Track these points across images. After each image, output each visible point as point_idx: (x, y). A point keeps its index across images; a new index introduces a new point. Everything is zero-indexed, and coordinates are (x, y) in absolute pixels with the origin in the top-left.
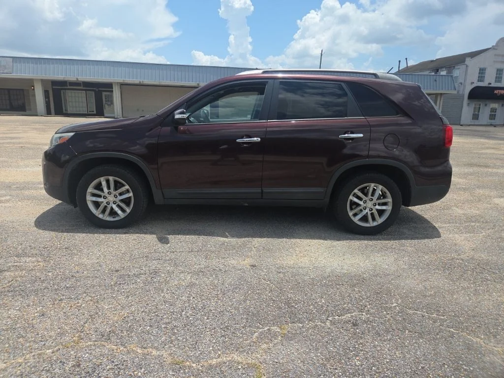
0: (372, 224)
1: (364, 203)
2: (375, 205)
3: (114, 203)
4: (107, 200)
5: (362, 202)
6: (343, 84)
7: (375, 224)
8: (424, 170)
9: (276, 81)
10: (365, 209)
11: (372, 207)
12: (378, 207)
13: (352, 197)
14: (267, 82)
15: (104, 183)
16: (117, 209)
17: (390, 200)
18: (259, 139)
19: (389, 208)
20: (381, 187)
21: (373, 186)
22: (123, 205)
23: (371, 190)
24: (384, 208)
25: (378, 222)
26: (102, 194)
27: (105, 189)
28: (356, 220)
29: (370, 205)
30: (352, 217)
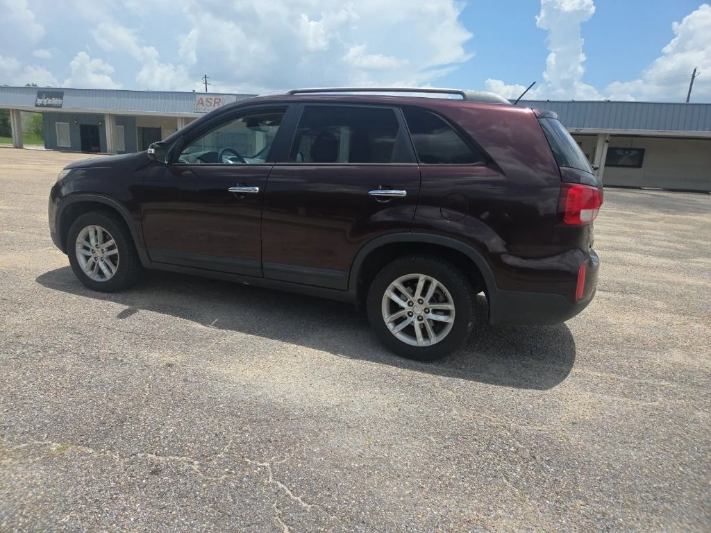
0: (420, 342)
1: (409, 305)
2: (427, 311)
3: (102, 259)
4: (94, 255)
5: (407, 303)
6: (396, 109)
7: (426, 343)
8: (511, 260)
9: (300, 105)
10: (411, 316)
12: (432, 316)
14: (287, 107)
15: (92, 234)
16: (103, 268)
17: (451, 307)
18: (257, 189)
19: (450, 320)
20: (435, 283)
21: (422, 278)
22: (109, 263)
23: (421, 285)
24: (442, 318)
25: (430, 340)
26: (89, 246)
27: (93, 241)
28: (396, 331)
29: (418, 310)
30: (390, 326)
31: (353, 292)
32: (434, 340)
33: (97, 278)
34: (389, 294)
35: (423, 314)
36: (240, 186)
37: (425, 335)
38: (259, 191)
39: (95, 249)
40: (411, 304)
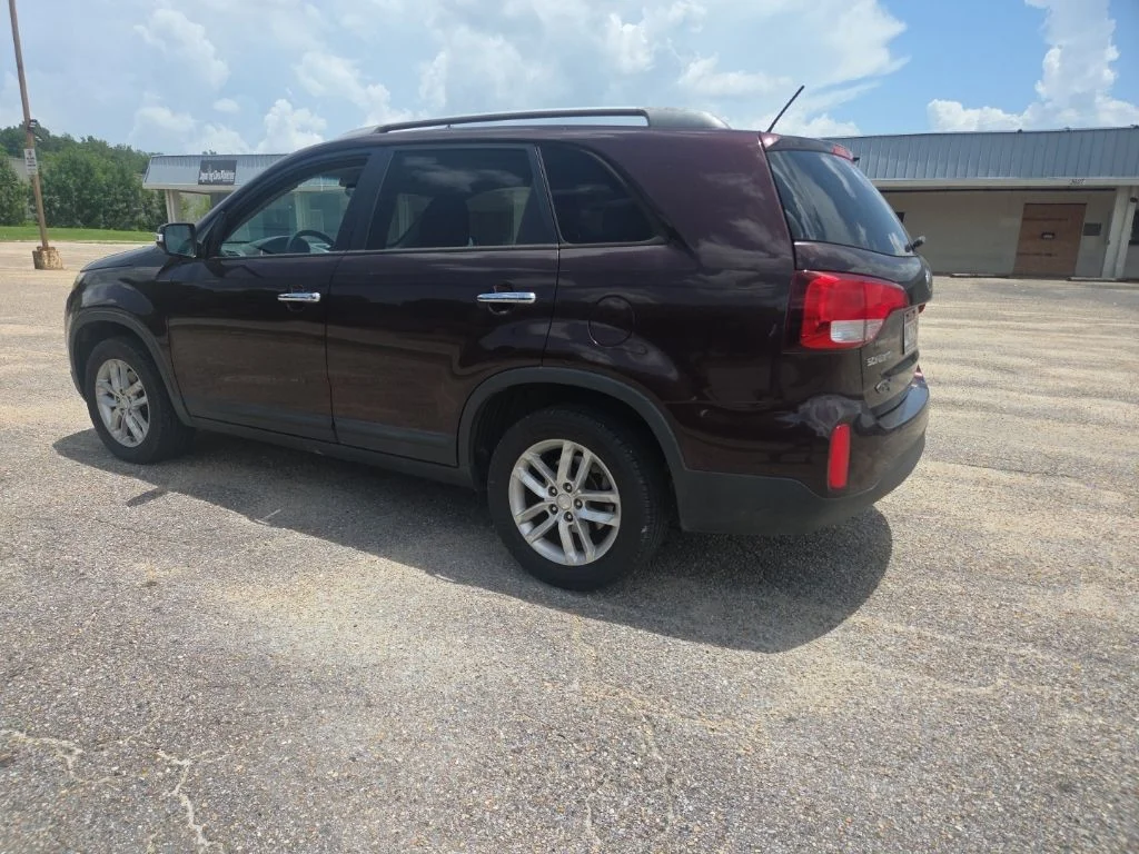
2: (578, 504)
3: (129, 412)
4: (120, 406)
5: (547, 490)
7: (581, 560)
10: (555, 512)
12: (586, 514)
13: (518, 473)
15: (114, 372)
16: (131, 425)
17: (614, 498)
18: (317, 295)
19: (614, 521)
20: (588, 455)
21: (568, 446)
22: (140, 418)
23: (566, 458)
25: (585, 555)
26: (113, 392)
27: (116, 383)
28: (532, 538)
29: (566, 502)
30: (525, 529)
31: (466, 469)
32: (592, 555)
33: (125, 441)
34: (520, 474)
35: (572, 509)
36: (294, 291)
37: (579, 547)
38: (321, 299)
39: (120, 396)
40: (553, 491)
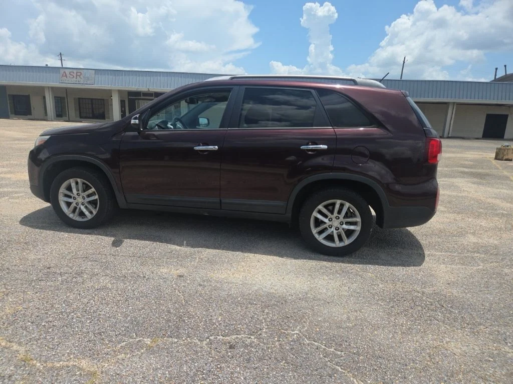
0: (338, 244)
1: (329, 221)
2: (342, 223)
3: (83, 204)
4: (76, 201)
5: (328, 219)
6: (313, 91)
7: (342, 245)
8: (398, 187)
9: (241, 87)
10: (331, 227)
11: (338, 226)
12: (345, 226)
13: (315, 214)
14: (232, 88)
15: (73, 185)
16: (84, 210)
17: (358, 219)
18: (217, 147)
19: (358, 228)
20: (347, 205)
21: (338, 202)
22: (90, 207)
23: (337, 207)
24: (352, 227)
25: (344, 242)
26: (71, 195)
27: (74, 191)
28: (320, 238)
29: (336, 223)
30: (317, 236)
31: (289, 215)
32: (347, 242)
33: (75, 217)
36: (203, 146)
37: (341, 239)
38: (218, 148)
39: (77, 197)
40: (330, 220)
